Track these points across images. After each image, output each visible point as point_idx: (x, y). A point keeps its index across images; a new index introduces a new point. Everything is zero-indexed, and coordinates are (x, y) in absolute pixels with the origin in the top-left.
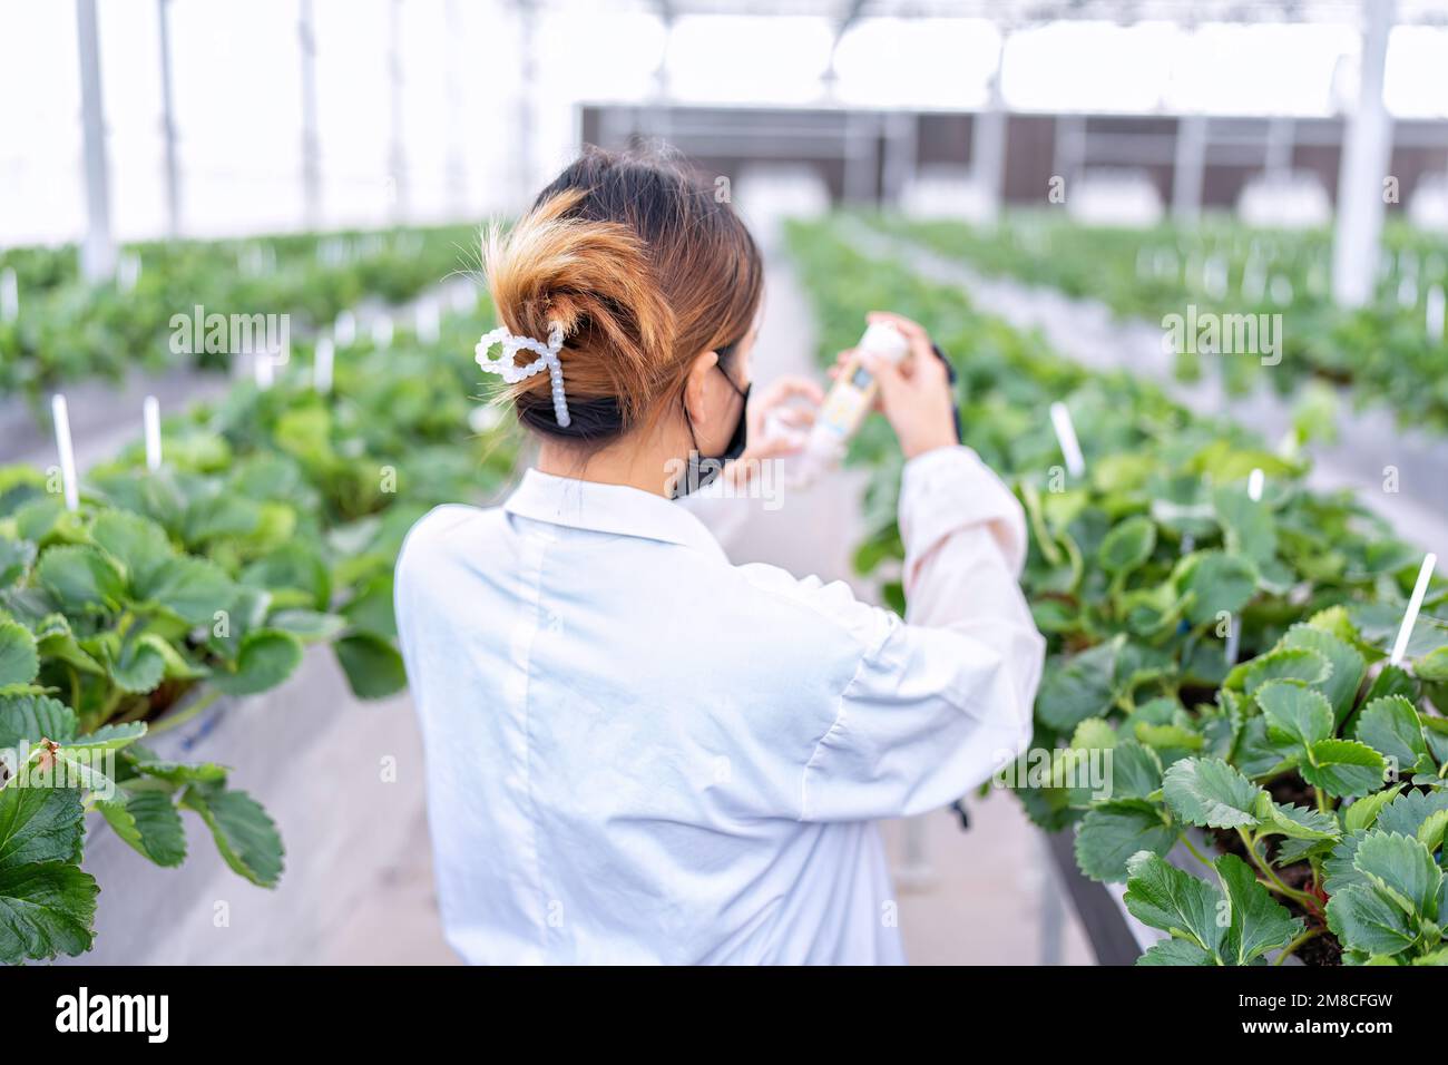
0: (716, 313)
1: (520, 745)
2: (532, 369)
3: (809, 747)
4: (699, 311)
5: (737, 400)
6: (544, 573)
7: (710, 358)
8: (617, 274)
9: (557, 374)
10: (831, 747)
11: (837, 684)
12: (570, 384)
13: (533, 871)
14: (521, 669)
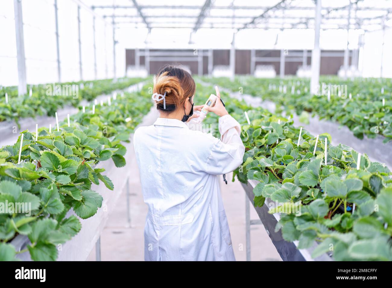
0: (189, 91)
1: (159, 163)
2: (161, 99)
3: (207, 159)
4: (187, 91)
5: (191, 106)
6: (162, 134)
7: (188, 98)
8: (175, 84)
9: (165, 100)
10: (210, 159)
11: (211, 148)
12: (166, 102)
13: (161, 185)
14: (159, 150)
